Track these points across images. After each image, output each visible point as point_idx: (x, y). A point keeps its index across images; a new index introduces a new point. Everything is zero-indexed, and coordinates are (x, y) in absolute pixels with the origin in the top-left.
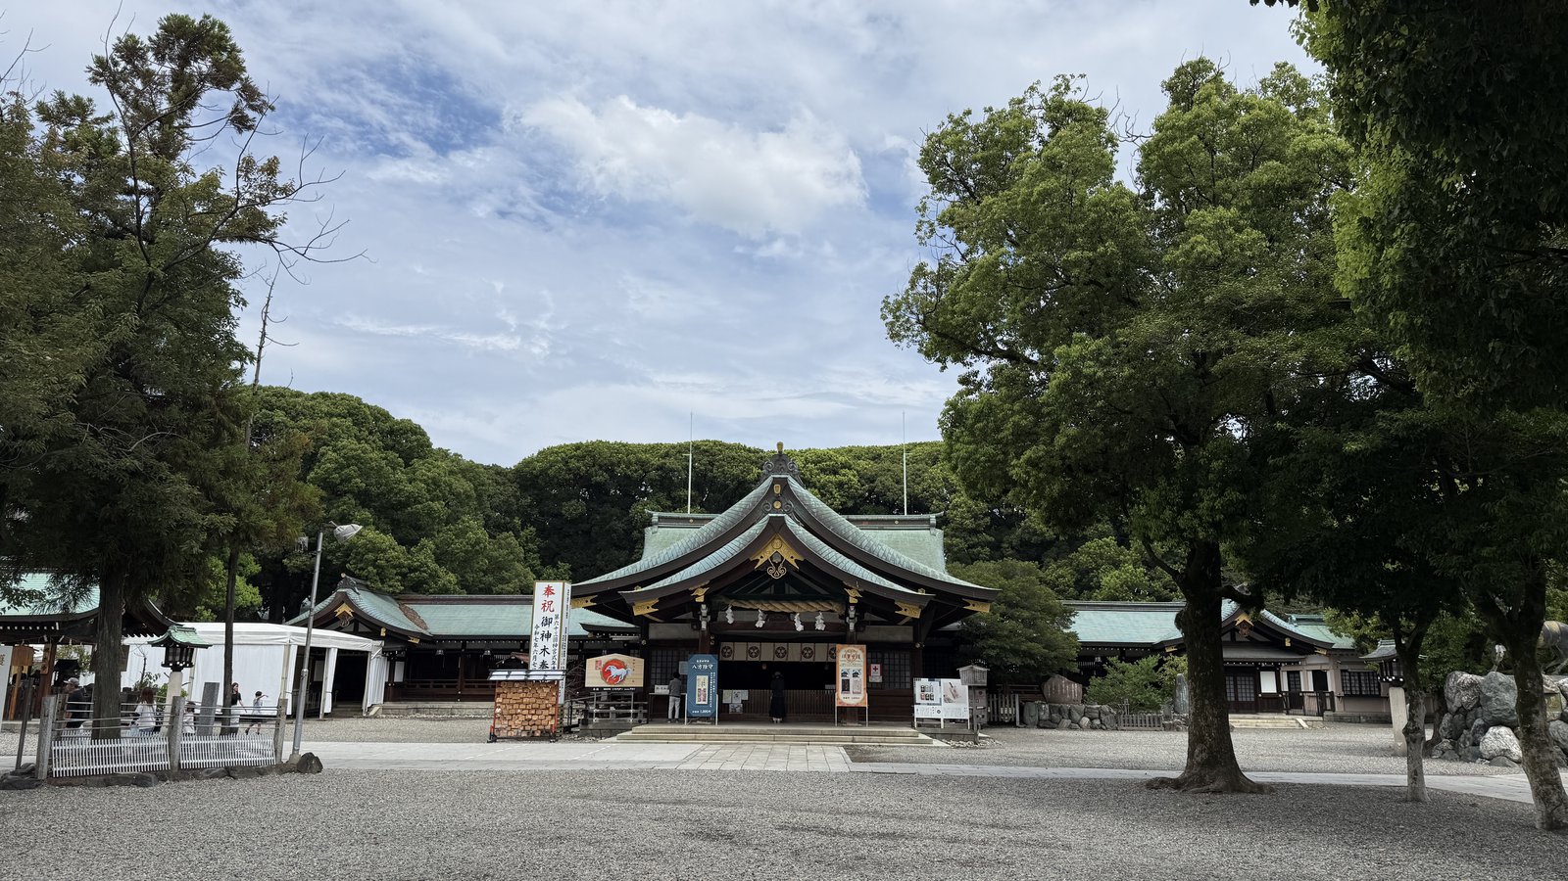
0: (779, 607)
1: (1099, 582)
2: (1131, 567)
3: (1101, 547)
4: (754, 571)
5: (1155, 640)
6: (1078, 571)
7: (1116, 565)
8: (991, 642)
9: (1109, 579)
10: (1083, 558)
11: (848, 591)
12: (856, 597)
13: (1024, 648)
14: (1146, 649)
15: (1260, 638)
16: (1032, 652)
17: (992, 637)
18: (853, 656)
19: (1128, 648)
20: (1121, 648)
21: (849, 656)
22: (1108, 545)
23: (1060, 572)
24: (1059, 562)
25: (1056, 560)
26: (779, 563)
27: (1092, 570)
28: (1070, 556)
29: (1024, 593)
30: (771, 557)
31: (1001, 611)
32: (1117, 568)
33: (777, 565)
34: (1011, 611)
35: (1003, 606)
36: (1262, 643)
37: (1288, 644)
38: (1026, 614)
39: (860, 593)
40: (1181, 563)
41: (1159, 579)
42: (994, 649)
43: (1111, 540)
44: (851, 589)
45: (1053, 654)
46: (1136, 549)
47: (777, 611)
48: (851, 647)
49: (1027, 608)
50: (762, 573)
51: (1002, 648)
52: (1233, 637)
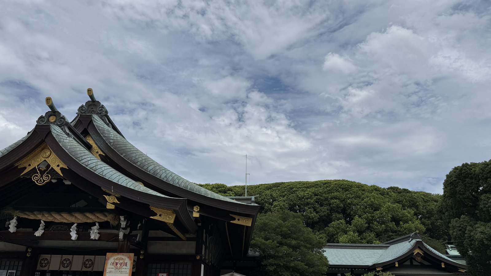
0: (58, 218)
1: (338, 240)
2: (352, 233)
3: (338, 224)
4: (20, 178)
5: (370, 264)
6: (328, 236)
7: (346, 232)
8: (271, 261)
9: (343, 238)
10: (331, 229)
11: (107, 197)
12: (113, 203)
13: (292, 264)
14: (365, 269)
15: (426, 263)
16: (298, 267)
17: (272, 258)
18: (121, 264)
19: (356, 268)
20: (352, 269)
21: (117, 264)
22: (342, 223)
23: (321, 236)
24: (321, 232)
25: (319, 231)
26: (45, 171)
27: (335, 235)
28: (325, 229)
29: (294, 229)
30: (38, 166)
31: (279, 240)
32: (346, 234)
33: (42, 173)
34: (284, 241)
35: (280, 237)
36: (428, 266)
37: (443, 266)
38: (294, 242)
39: (117, 198)
40: (374, 232)
41: (365, 239)
42: (273, 265)
43: (343, 221)
44: (109, 195)
45: (311, 270)
46: (354, 225)
47: (56, 221)
48: (120, 256)
49: (295, 239)
50: (27, 181)
51: (278, 265)
52: (411, 262)
